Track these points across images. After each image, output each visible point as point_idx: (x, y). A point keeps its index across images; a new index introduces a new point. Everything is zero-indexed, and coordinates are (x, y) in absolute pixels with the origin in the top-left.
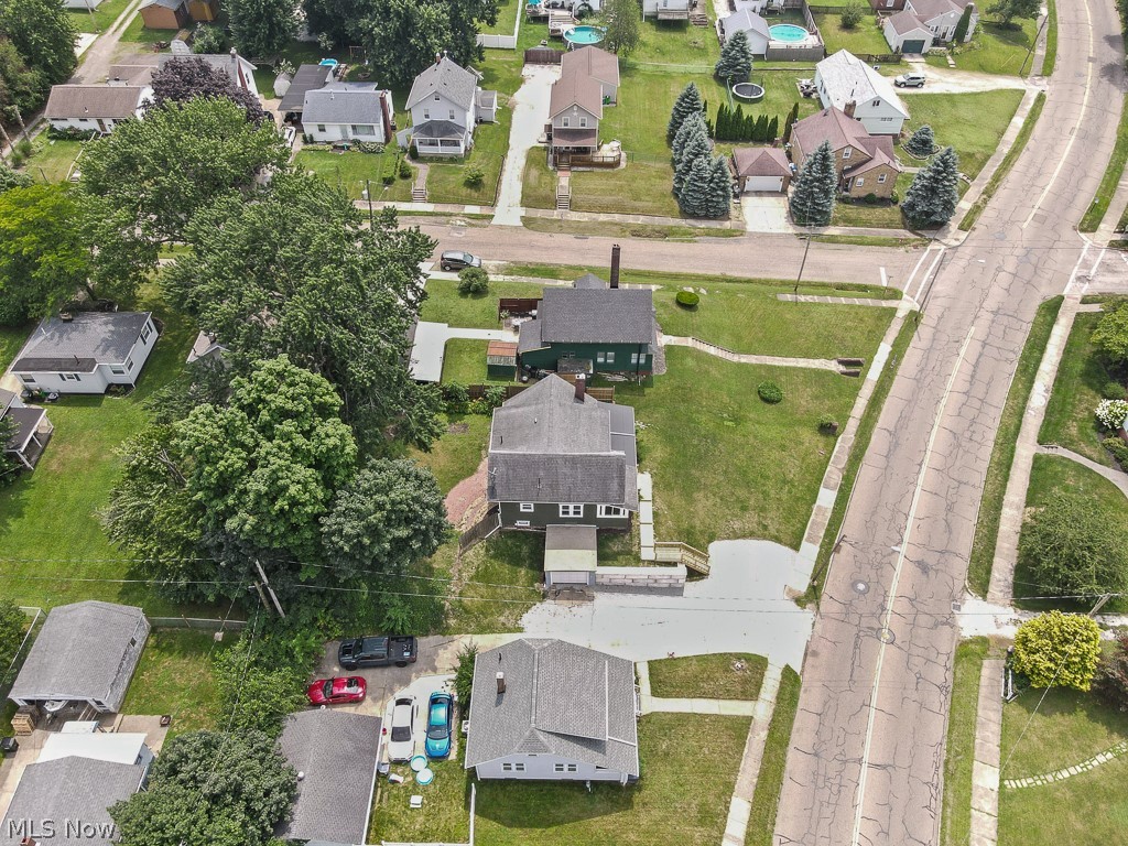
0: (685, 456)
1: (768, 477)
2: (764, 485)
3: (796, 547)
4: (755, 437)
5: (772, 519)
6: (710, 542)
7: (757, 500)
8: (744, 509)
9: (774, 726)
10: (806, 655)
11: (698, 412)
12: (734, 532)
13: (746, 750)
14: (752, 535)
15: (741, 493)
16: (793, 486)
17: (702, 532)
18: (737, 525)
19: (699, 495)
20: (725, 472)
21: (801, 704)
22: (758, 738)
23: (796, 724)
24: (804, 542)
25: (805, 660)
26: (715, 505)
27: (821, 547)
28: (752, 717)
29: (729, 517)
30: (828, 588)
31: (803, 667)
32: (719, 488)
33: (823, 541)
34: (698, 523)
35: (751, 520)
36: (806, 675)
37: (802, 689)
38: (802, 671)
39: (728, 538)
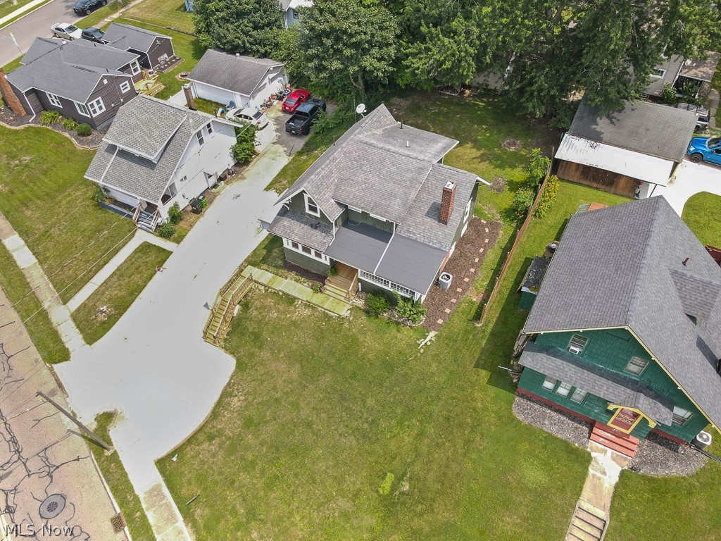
0: (354, 376)
1: (269, 486)
2: (262, 472)
3: (161, 464)
4: (346, 516)
5: (214, 456)
6: (238, 360)
7: (247, 448)
8: (248, 423)
9: (44, 315)
10: (60, 385)
11: (421, 434)
12: (231, 395)
13: (51, 286)
14: (215, 415)
15: (269, 431)
16: (238, 527)
17: (252, 355)
18: (235, 403)
19: (295, 373)
20: (309, 425)
21: (33, 348)
22: (48, 297)
23: (26, 335)
24: (159, 479)
25: (57, 381)
26: (275, 388)
27: (136, 499)
28: (65, 304)
29: (250, 398)
30: (90, 465)
31: (54, 375)
32: (292, 404)
33: (141, 510)
34: (265, 354)
35: (230, 424)
36: (46, 371)
37: (40, 359)
38: (51, 369)
39: (228, 384)
